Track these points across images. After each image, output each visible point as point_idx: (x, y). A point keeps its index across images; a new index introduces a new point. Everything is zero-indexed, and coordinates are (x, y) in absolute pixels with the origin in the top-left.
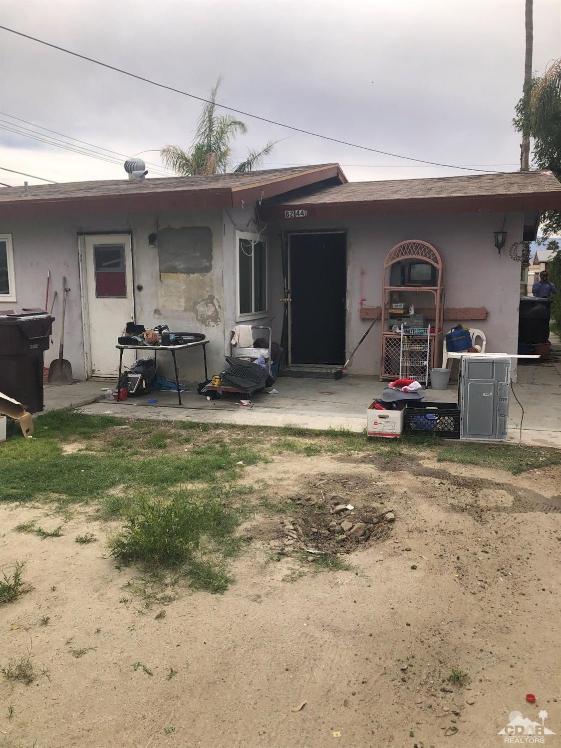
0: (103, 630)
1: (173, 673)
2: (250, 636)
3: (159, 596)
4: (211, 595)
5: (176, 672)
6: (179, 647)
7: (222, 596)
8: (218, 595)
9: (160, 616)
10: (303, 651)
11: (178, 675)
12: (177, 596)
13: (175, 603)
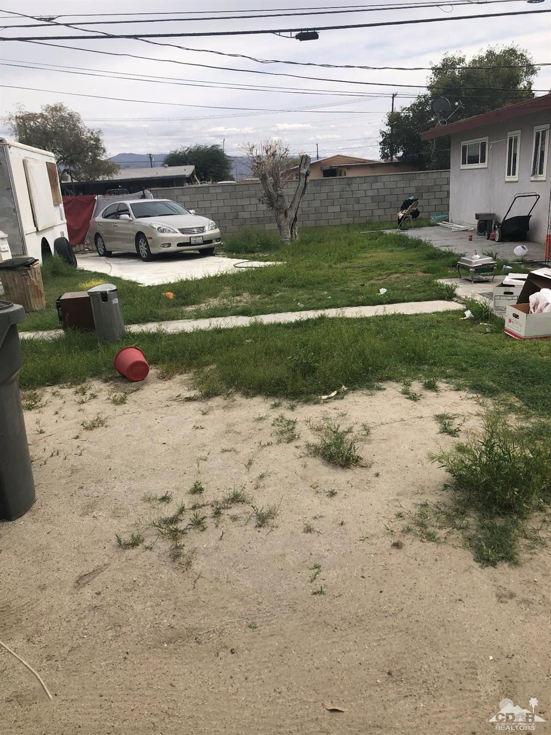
0: (347, 526)
1: (321, 592)
2: (420, 618)
3: (430, 529)
4: (472, 560)
5: (324, 594)
6: (362, 579)
7: (480, 569)
8: (476, 565)
9: (397, 545)
10: (436, 675)
11: (322, 596)
12: (443, 540)
13: (431, 544)
